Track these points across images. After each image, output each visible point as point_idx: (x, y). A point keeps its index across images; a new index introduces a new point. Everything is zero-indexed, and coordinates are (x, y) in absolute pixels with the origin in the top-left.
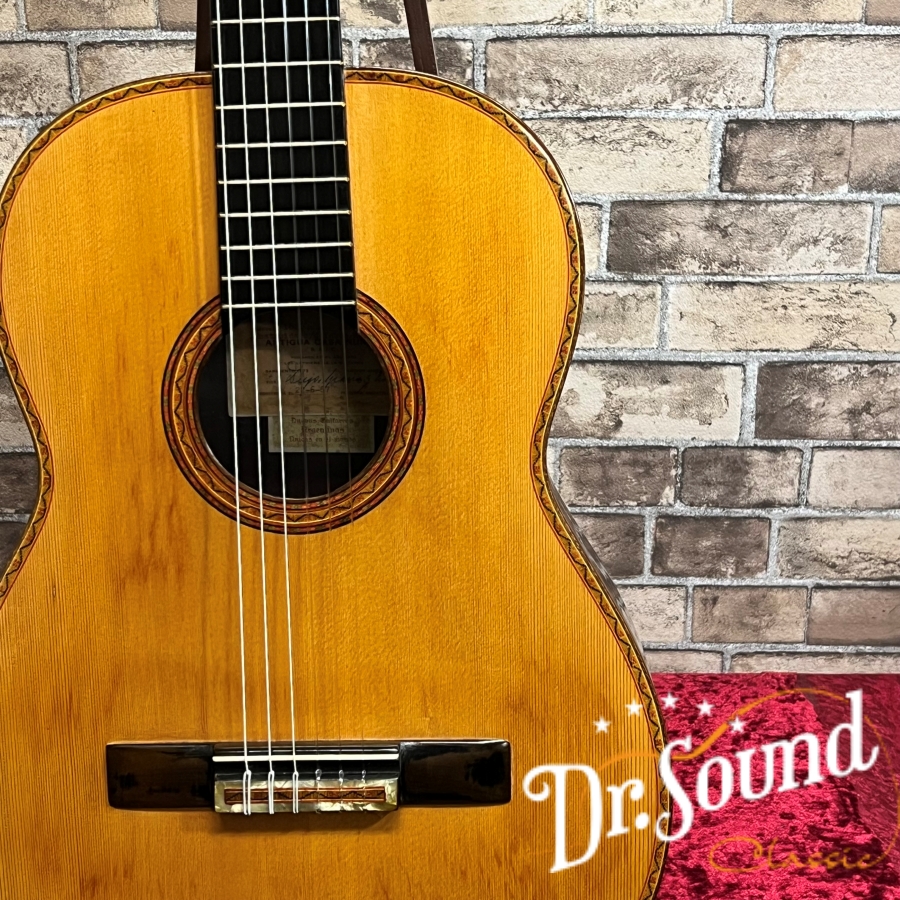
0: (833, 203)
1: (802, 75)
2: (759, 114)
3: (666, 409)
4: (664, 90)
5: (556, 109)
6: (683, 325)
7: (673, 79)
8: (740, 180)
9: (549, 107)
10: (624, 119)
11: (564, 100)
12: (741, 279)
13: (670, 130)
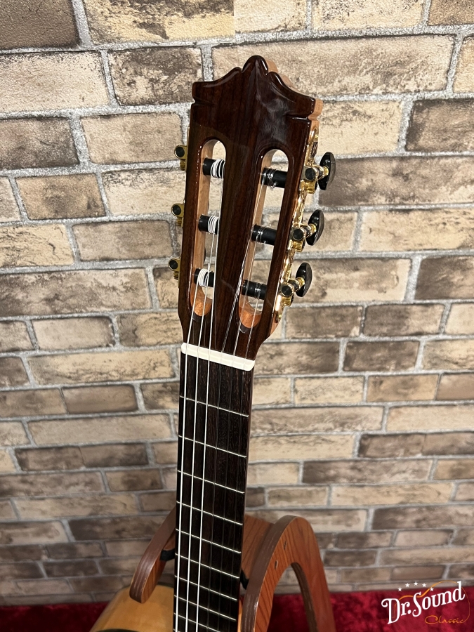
0: (414, 460)
1: (401, 419)
2: (379, 432)
3: (330, 523)
4: (331, 425)
5: (275, 433)
6: (338, 499)
7: (335, 422)
8: (368, 453)
9: (272, 432)
10: (310, 435)
11: (280, 430)
12: (366, 484)
13: (332, 438)
